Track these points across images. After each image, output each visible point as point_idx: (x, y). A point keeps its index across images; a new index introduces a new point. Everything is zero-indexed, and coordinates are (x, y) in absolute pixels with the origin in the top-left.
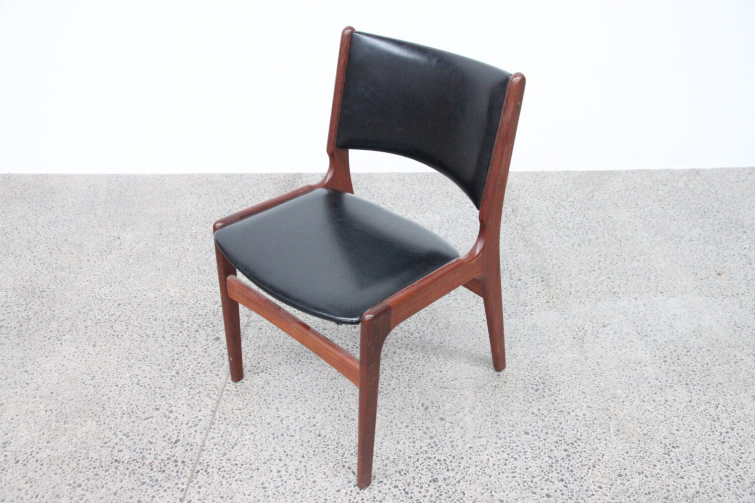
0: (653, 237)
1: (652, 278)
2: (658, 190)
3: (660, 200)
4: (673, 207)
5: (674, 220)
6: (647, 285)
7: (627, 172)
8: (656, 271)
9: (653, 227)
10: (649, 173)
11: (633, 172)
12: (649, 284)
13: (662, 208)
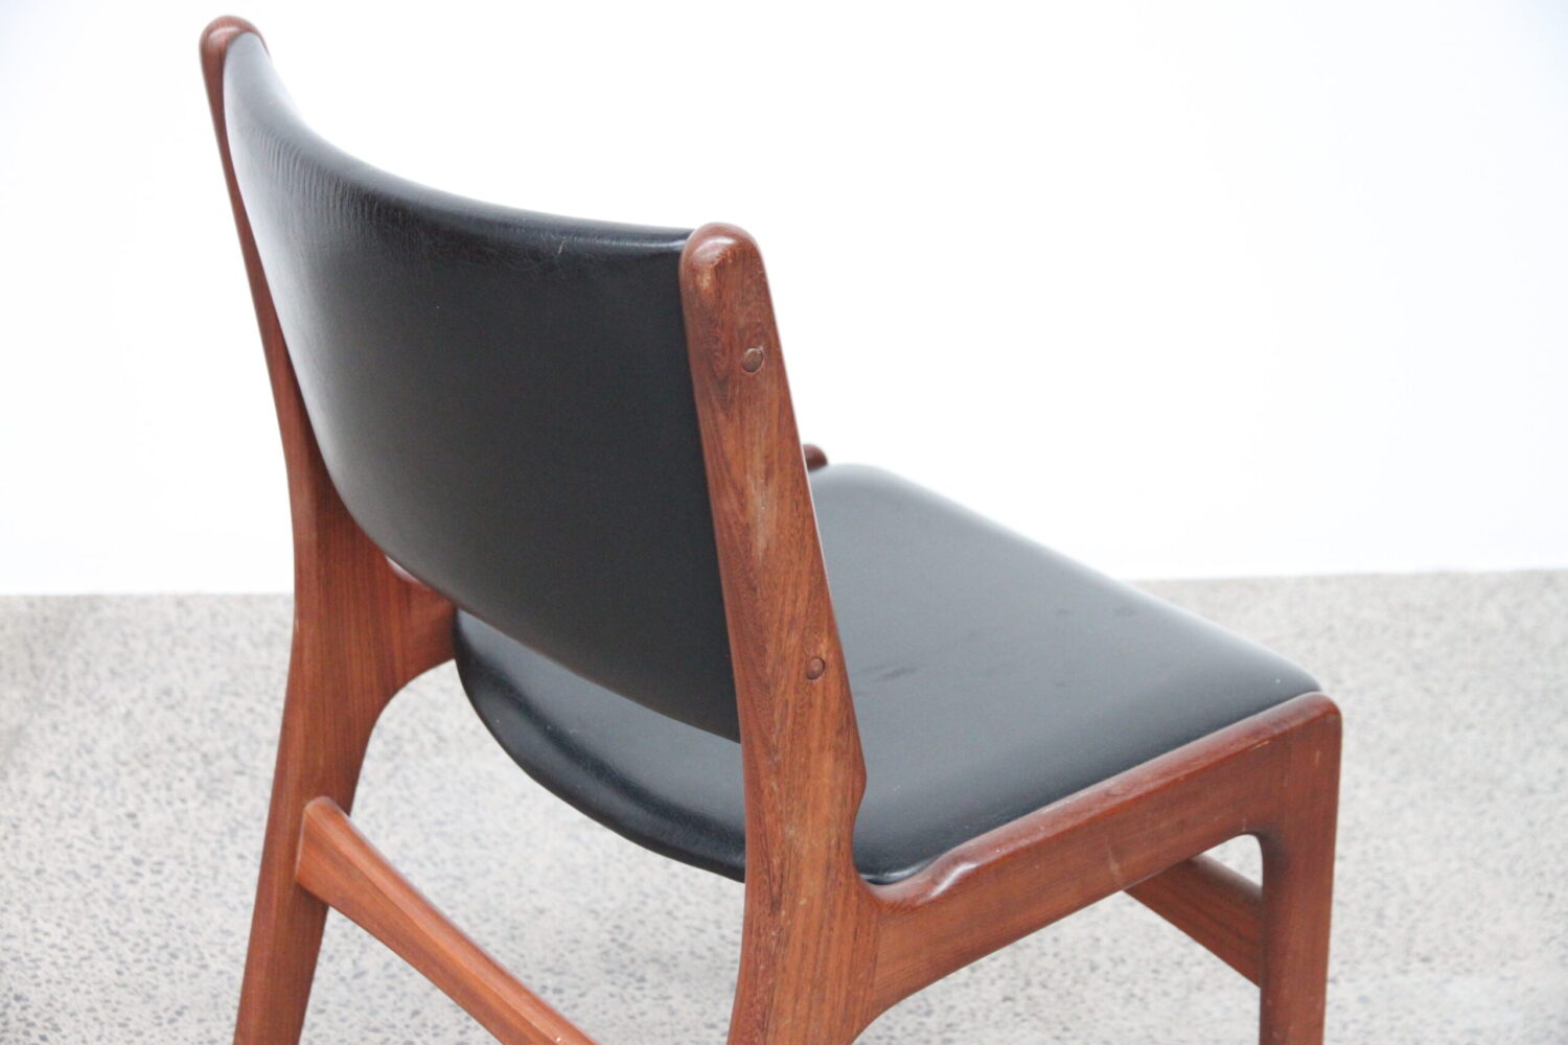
0: (1394, 781)
1: (1392, 912)
2: (1411, 634)
3: (1417, 667)
4: (1465, 689)
5: (1470, 727)
6: (1373, 937)
7: (1301, 582)
8: (1405, 889)
9: (1393, 751)
10: (1379, 585)
11: (1322, 581)
12: (1382, 933)
13: (1427, 690)
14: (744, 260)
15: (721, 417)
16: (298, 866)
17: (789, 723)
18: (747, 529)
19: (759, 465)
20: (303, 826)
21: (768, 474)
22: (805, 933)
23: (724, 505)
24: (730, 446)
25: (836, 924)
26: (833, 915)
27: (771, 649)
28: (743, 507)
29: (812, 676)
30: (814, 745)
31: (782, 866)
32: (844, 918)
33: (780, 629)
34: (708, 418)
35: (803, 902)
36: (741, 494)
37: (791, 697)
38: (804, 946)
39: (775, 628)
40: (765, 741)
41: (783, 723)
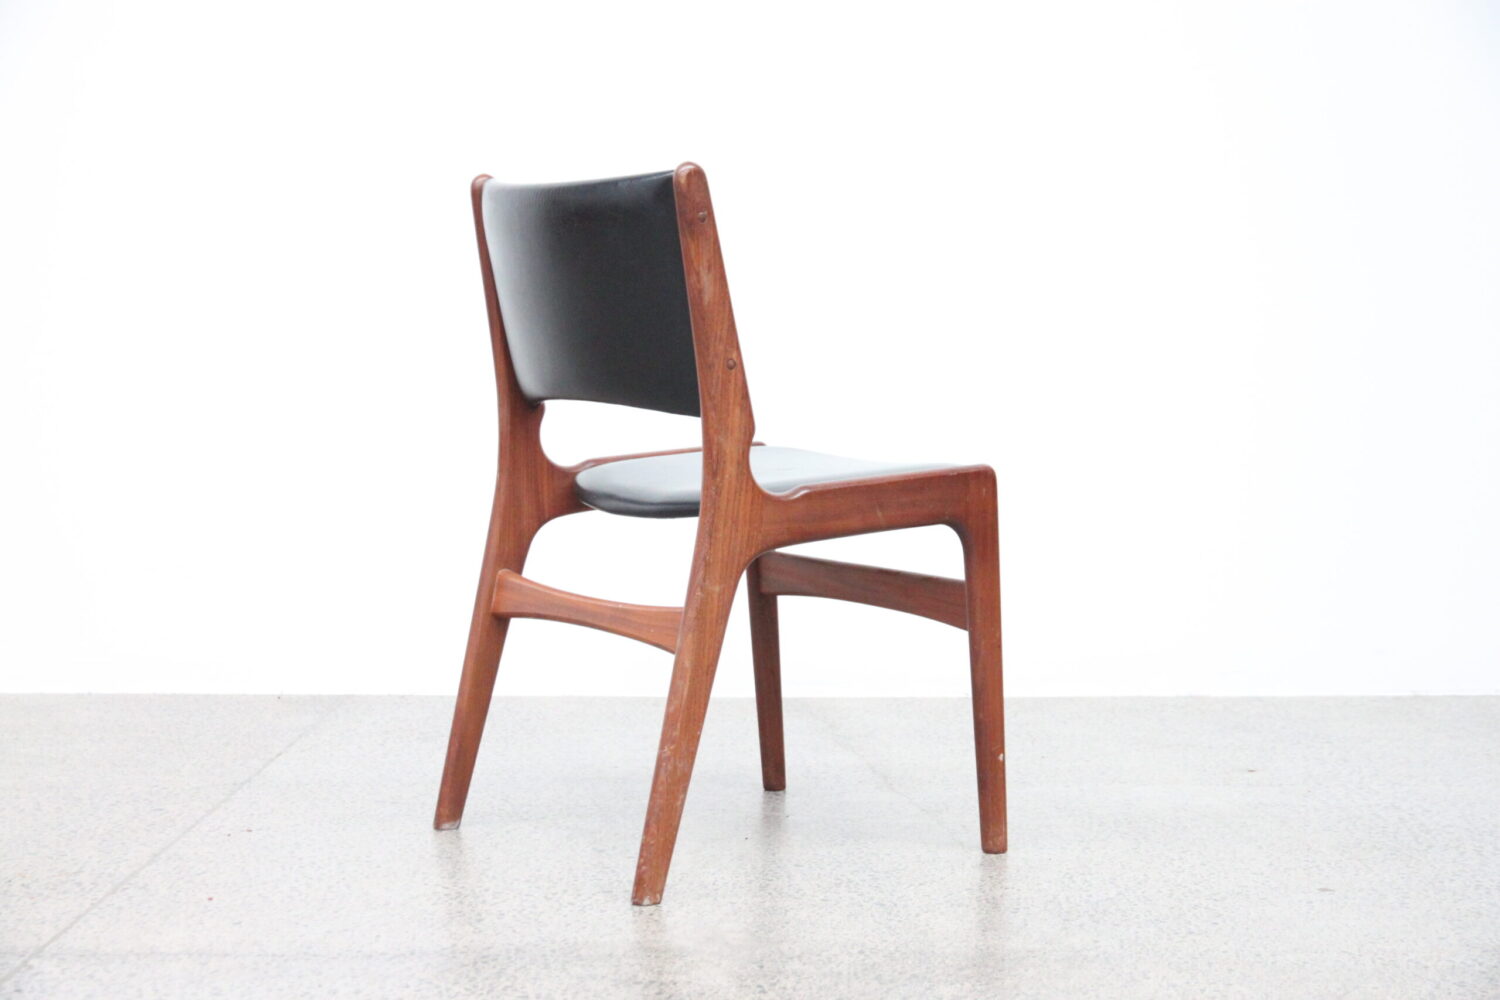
14: (697, 176)
15: (689, 239)
16: (492, 605)
17: (720, 386)
18: (700, 292)
19: (706, 264)
20: (497, 581)
21: (709, 268)
22: (728, 493)
23: (690, 281)
24: (693, 253)
25: (743, 493)
26: (741, 489)
27: (712, 349)
28: (699, 281)
29: (731, 368)
30: (731, 401)
31: (718, 454)
32: (747, 491)
33: (715, 340)
34: (685, 241)
35: (727, 476)
36: (698, 274)
37: (720, 374)
38: (728, 500)
39: (713, 339)
40: (709, 394)
41: (717, 385)
